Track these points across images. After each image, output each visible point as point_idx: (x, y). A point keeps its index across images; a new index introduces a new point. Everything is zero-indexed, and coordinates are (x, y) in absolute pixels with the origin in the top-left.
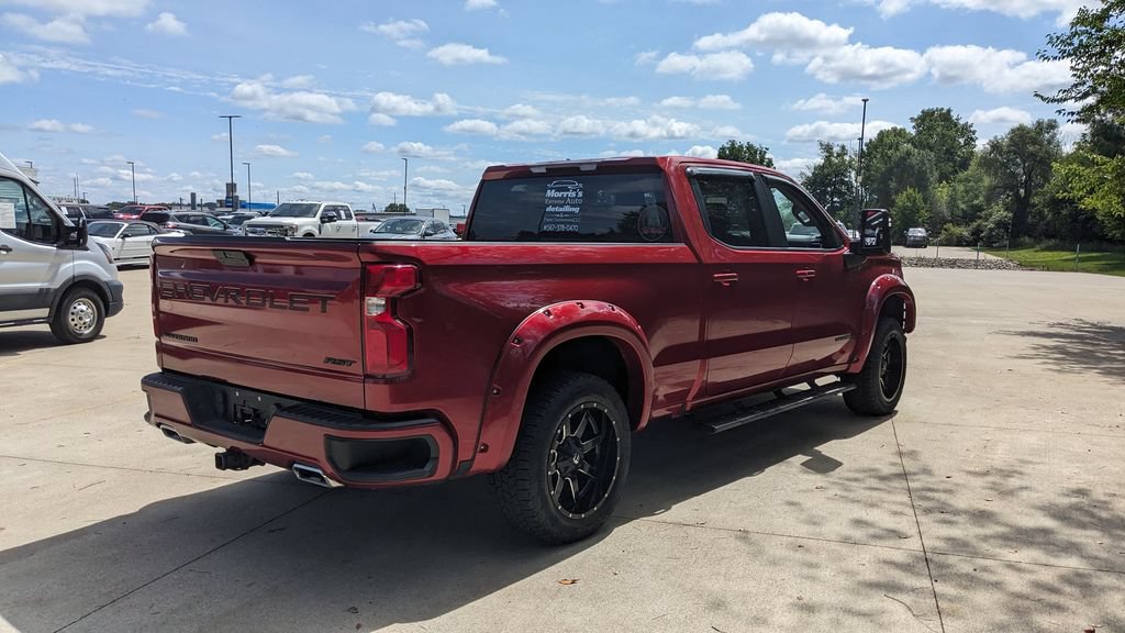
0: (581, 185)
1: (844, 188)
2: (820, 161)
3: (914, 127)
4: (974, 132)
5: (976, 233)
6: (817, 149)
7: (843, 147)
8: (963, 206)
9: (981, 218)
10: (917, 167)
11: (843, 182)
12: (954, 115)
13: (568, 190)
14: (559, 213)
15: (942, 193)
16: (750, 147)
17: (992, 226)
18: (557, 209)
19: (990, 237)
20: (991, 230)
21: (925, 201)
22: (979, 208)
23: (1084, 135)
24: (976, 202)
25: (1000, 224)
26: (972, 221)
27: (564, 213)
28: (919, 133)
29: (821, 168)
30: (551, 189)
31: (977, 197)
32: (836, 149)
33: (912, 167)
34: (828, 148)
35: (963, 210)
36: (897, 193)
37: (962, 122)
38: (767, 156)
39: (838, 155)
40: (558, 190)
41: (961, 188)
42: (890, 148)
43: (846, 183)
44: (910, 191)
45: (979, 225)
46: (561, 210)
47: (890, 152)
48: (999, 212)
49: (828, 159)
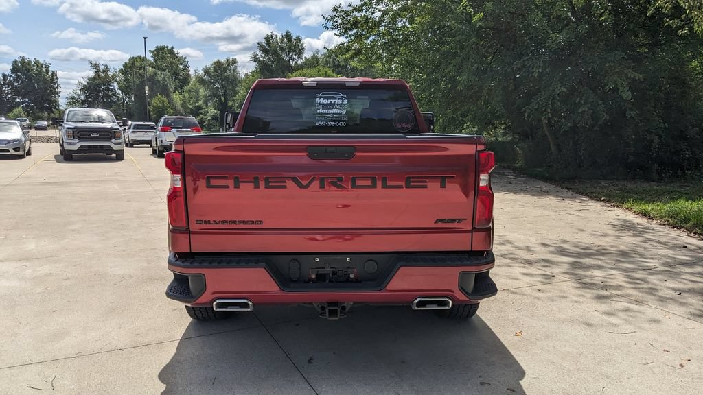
0: (345, 96)
1: (110, 94)
2: (91, 74)
3: (152, 56)
4: (187, 62)
5: (201, 122)
6: (89, 66)
7: (106, 66)
8: (191, 107)
9: (201, 114)
10: (161, 82)
11: (109, 89)
12: (175, 50)
13: (336, 99)
14: (328, 114)
15: (177, 98)
16: (37, 62)
17: (210, 118)
18: (327, 111)
19: (209, 125)
20: (209, 120)
21: (169, 103)
22: (200, 108)
23: (256, 68)
24: (197, 104)
25: (214, 117)
26: (198, 115)
27: (333, 114)
28: (155, 60)
29: (94, 79)
30: (320, 98)
31: (198, 101)
32: (102, 68)
33: (158, 81)
34: (96, 66)
35: (191, 109)
36: (151, 97)
37: (180, 55)
38: (51, 69)
39: (104, 72)
40: (325, 98)
41: (187, 95)
42: (140, 69)
43: (112, 90)
44: (160, 96)
45: (202, 118)
46: (331, 112)
47: (141, 71)
48: (212, 111)
49: (97, 73)
